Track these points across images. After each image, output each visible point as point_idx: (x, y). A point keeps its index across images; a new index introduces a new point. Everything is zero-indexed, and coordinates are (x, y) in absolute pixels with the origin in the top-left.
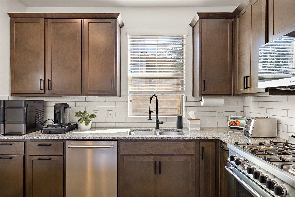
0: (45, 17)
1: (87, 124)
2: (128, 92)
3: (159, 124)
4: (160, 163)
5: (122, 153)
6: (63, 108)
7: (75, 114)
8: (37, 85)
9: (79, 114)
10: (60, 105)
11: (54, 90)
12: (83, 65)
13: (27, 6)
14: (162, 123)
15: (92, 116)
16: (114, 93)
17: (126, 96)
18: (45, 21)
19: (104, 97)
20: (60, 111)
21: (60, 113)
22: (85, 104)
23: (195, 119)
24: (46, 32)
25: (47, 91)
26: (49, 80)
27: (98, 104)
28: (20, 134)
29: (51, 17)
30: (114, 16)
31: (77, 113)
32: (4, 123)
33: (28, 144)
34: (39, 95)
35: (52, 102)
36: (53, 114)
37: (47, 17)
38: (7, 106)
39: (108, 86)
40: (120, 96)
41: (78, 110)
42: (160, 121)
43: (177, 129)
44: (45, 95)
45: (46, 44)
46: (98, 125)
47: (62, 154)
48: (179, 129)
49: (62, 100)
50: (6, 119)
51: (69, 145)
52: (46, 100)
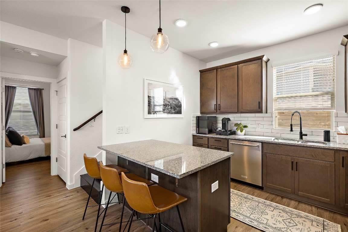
0: (216, 68)
1: (241, 131)
2: (274, 110)
3: (303, 136)
4: (297, 163)
5: (265, 151)
6: (227, 121)
7: (234, 125)
8: (213, 107)
9: (236, 125)
10: (225, 119)
11: (222, 110)
12: (239, 94)
13: (206, 63)
14: (306, 135)
15: (245, 127)
16: (260, 111)
17: (272, 113)
18: (217, 71)
19: (254, 114)
20: (225, 122)
21: (225, 123)
22: (241, 119)
23: (345, 133)
24: (217, 77)
25: (218, 111)
26: (219, 104)
27: (249, 119)
28: (206, 134)
29: (220, 67)
30: (260, 58)
31: (235, 124)
32: (199, 128)
33: (210, 139)
34: (213, 113)
35: (220, 117)
36: (221, 124)
37: (218, 68)
38: (200, 119)
39: (256, 106)
40: (267, 113)
41: (236, 122)
42: (303, 133)
43: (323, 141)
44: (217, 113)
45: (217, 84)
46: (249, 133)
47: (227, 147)
48: (325, 142)
49: (226, 116)
50: (200, 126)
51: (231, 142)
52: (217, 116)
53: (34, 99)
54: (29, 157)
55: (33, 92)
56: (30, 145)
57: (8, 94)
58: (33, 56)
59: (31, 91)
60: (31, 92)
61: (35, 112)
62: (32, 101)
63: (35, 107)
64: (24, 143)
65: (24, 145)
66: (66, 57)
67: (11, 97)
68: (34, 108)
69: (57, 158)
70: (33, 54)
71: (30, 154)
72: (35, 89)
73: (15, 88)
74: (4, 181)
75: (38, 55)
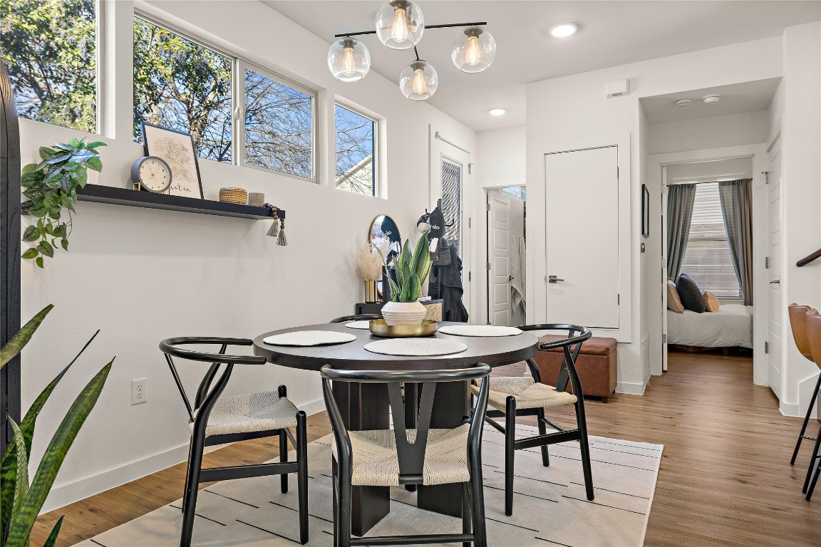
53: (732, 207)
54: (715, 340)
55: (729, 190)
56: (718, 313)
57: (681, 203)
58: (709, 103)
59: (725, 188)
60: (724, 192)
61: (734, 239)
62: (727, 214)
63: (735, 227)
64: (707, 310)
65: (705, 314)
66: (779, 80)
67: (687, 209)
68: (732, 231)
69: (766, 343)
70: (708, 100)
71: (718, 335)
72: (733, 183)
73: (692, 187)
74: (665, 369)
75: (717, 99)
